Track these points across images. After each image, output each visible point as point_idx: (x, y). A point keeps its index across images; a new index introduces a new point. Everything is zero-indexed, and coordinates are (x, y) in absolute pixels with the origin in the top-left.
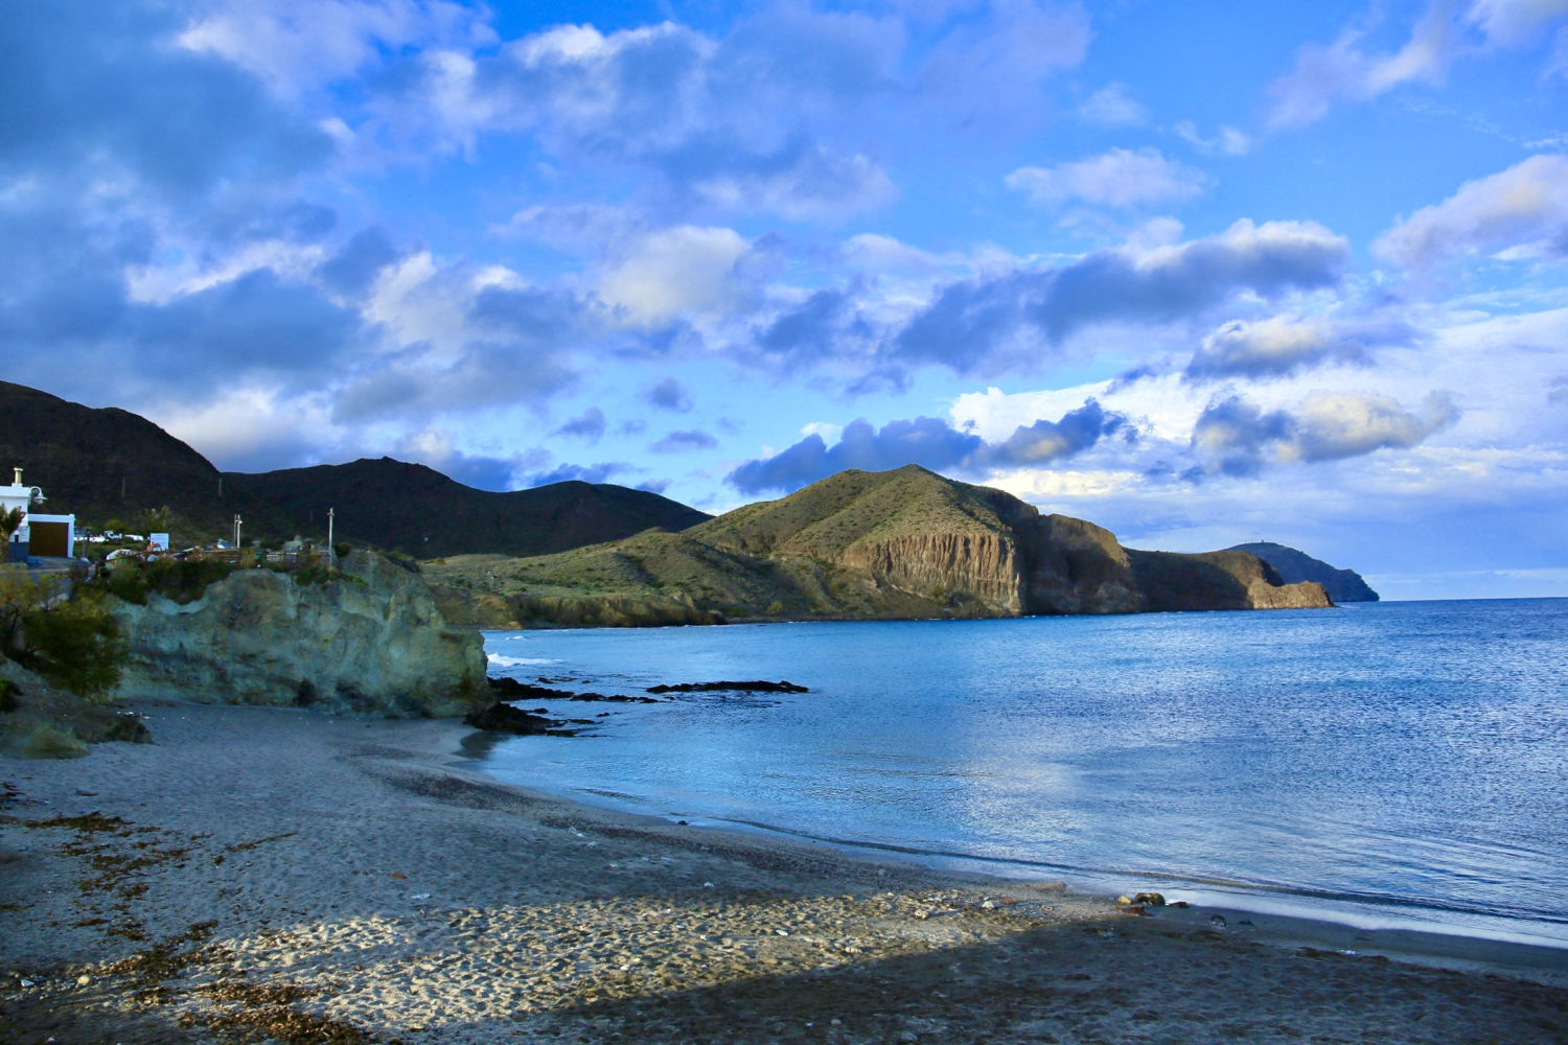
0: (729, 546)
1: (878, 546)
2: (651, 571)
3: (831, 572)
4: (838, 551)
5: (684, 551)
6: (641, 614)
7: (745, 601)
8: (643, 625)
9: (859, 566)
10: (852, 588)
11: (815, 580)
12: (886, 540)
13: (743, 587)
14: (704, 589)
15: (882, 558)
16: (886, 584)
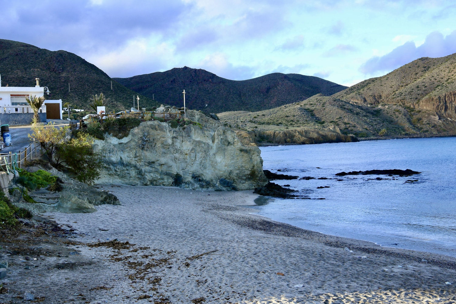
0: (357, 101)
1: (440, 98)
2: (317, 116)
3: (412, 113)
4: (416, 101)
5: (334, 105)
6: (314, 137)
7: (367, 129)
8: (316, 143)
9: (428, 108)
10: (425, 120)
11: (404, 117)
12: (444, 94)
13: (366, 122)
14: (345, 124)
15: (442, 104)
16: (444, 117)
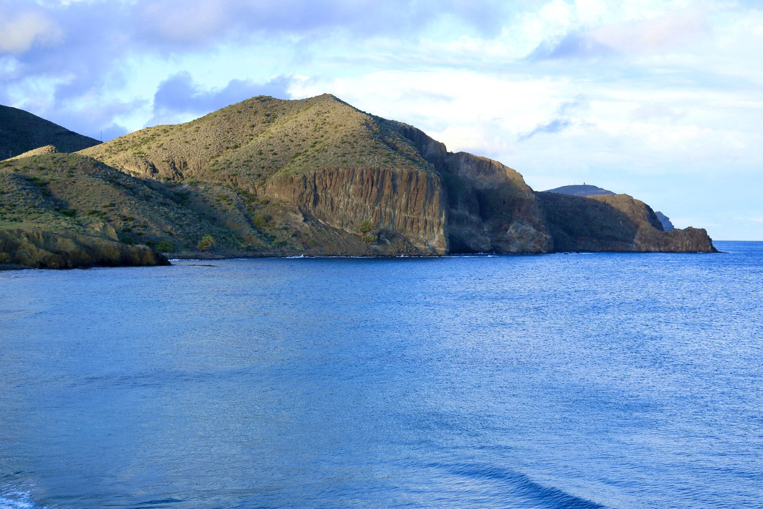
1: (305, 178)
2: (58, 196)
3: (253, 204)
4: (259, 181)
5: (94, 175)
7: (171, 234)
9: (284, 198)
10: (279, 221)
11: (238, 212)
12: (312, 172)
13: (167, 218)
14: (125, 219)
15: (308, 190)
16: (313, 219)
